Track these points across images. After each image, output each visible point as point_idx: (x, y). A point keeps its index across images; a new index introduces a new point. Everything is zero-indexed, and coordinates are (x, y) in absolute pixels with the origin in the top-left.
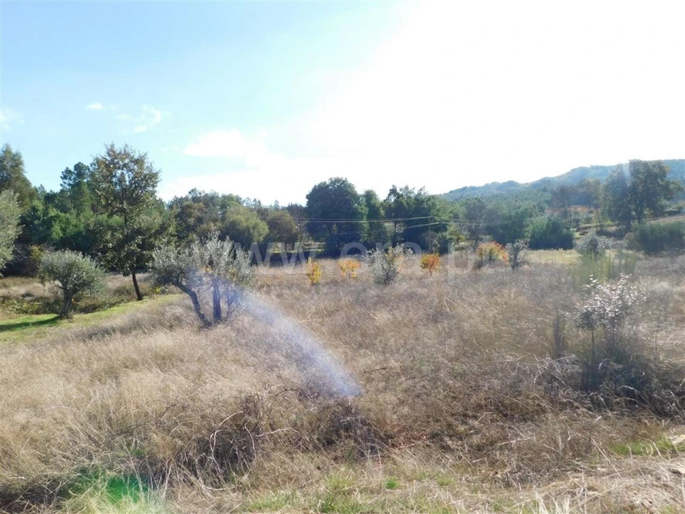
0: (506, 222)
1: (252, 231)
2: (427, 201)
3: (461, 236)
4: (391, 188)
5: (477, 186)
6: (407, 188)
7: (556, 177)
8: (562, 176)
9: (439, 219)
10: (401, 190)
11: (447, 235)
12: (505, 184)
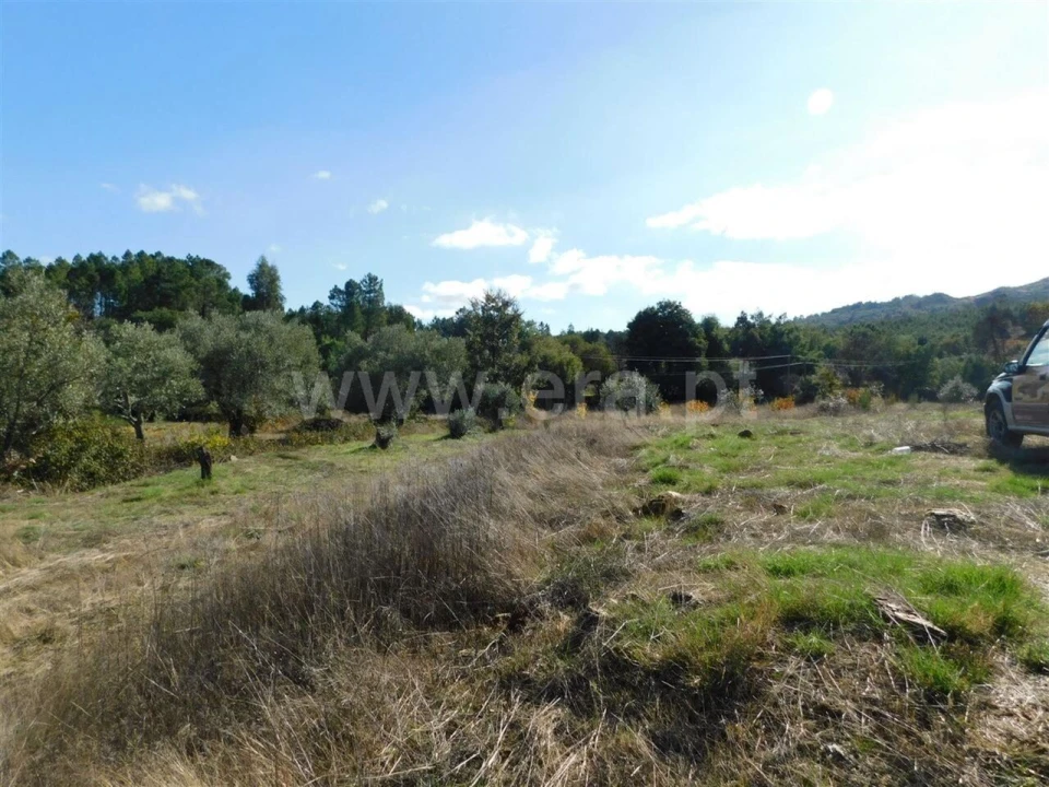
0: (901, 363)
1: (565, 368)
2: (788, 334)
3: (835, 381)
4: (739, 315)
5: (879, 302)
6: (761, 314)
7: (1021, 287)
8: (1032, 285)
9: (803, 358)
10: (752, 317)
11: (814, 379)
12: (928, 299)
